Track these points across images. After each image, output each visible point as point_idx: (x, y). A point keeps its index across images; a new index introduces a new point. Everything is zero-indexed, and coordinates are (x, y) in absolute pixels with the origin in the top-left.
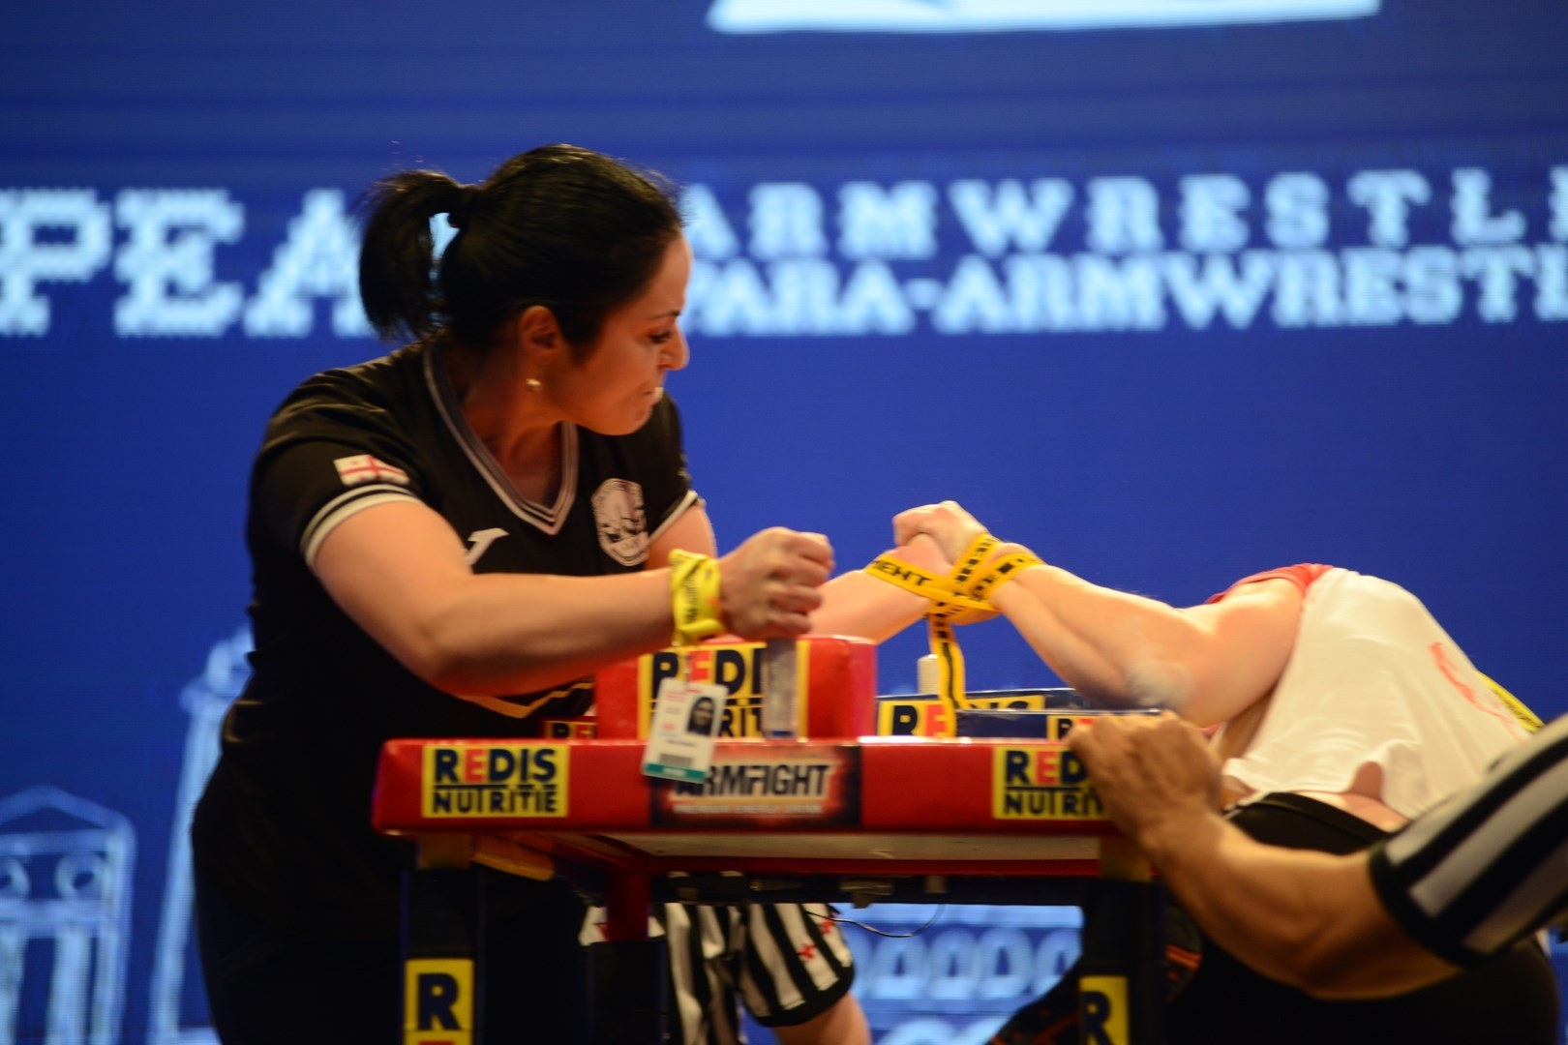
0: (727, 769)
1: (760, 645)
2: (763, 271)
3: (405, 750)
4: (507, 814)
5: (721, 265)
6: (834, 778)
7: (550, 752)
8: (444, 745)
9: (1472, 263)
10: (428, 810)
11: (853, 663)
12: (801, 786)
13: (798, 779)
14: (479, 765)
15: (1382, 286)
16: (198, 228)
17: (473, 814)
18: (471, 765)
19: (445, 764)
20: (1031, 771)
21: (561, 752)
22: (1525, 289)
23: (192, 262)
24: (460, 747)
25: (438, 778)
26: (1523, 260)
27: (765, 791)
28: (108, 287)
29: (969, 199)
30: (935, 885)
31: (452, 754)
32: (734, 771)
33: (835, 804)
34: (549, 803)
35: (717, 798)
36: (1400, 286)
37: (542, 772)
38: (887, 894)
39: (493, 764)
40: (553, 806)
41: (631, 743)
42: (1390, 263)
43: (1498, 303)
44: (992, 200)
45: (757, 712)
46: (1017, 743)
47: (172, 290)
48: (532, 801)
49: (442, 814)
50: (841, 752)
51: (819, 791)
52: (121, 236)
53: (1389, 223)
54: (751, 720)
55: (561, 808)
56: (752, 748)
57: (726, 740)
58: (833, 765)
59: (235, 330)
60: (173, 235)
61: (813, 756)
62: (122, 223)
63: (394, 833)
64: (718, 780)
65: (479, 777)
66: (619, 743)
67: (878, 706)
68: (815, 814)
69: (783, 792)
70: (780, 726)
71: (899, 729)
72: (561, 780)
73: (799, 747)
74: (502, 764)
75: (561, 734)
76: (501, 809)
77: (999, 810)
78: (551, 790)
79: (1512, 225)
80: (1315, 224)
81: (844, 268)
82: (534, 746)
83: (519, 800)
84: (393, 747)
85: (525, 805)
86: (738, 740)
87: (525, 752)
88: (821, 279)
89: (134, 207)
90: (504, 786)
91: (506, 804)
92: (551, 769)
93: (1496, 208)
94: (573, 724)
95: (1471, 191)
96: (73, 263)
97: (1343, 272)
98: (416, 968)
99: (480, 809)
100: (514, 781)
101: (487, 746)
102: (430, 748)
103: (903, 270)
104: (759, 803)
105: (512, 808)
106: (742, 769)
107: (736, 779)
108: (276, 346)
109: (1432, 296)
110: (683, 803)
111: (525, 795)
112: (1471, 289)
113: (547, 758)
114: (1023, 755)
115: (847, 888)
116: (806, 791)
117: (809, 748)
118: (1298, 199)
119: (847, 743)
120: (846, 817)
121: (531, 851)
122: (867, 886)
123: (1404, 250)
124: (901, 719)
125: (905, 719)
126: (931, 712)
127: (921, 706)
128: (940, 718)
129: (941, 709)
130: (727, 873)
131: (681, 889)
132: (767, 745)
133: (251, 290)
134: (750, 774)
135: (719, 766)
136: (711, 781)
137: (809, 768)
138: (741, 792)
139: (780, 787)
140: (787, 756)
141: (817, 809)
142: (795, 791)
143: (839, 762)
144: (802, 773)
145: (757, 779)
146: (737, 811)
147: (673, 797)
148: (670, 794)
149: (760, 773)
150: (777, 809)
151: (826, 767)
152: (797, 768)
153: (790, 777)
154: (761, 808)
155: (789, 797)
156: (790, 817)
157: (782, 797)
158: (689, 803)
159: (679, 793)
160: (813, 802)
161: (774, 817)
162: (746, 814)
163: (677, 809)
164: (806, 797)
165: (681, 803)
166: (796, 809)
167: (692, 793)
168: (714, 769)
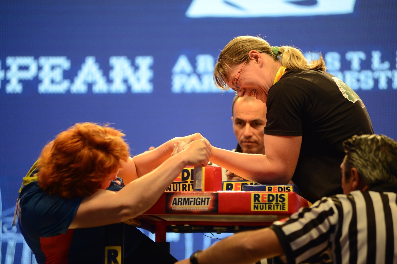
0: (185, 199)
1: (193, 168)
2: (199, 76)
5: (189, 75)
6: (211, 201)
9: (376, 75)
11: (216, 172)
12: (203, 203)
13: (202, 201)
15: (354, 80)
16: (59, 66)
20: (260, 199)
22: (390, 81)
23: (58, 75)
26: (389, 74)
27: (194, 204)
28: (37, 81)
30: (237, 228)
32: (186, 199)
33: (212, 207)
35: (182, 206)
36: (358, 80)
38: (225, 230)
42: (356, 75)
43: (383, 84)
45: (192, 185)
46: (256, 192)
47: (53, 82)
50: (213, 194)
51: (208, 204)
52: (40, 68)
53: (356, 64)
54: (191, 187)
56: (191, 193)
57: (185, 192)
58: (211, 198)
59: (68, 92)
60: (53, 68)
61: (206, 195)
62: (40, 66)
64: (182, 201)
67: (223, 183)
68: (206, 210)
69: (199, 204)
70: (199, 188)
71: (228, 189)
73: (203, 193)
77: (252, 209)
79: (387, 65)
80: (337, 65)
86: (188, 192)
89: (43, 61)
93: (382, 60)
95: (376, 56)
96: (29, 75)
97: (344, 77)
98: (107, 248)
104: (193, 207)
106: (188, 199)
107: (187, 201)
108: (78, 96)
109: (367, 83)
114: (259, 195)
115: (215, 229)
116: (204, 204)
117: (205, 193)
118: (333, 58)
119: (215, 192)
122: (220, 228)
123: (360, 71)
124: (228, 187)
125: (230, 187)
126: (236, 185)
127: (234, 183)
128: (238, 186)
129: (239, 184)
130: (185, 225)
131: (174, 229)
132: (194, 193)
133: (72, 81)
134: (190, 200)
135: (183, 198)
136: (181, 202)
137: (205, 198)
138: (188, 204)
139: (198, 203)
140: (200, 195)
141: (207, 209)
142: (202, 204)
143: (213, 197)
144: (203, 200)
145: (192, 201)
146: (187, 209)
147: (171, 206)
148: (170, 205)
149: (193, 200)
150: (197, 208)
151: (209, 198)
152: (202, 198)
153: (200, 201)
154: (193, 209)
155: (200, 206)
156: (200, 210)
157: (198, 206)
158: (175, 207)
159: (173, 205)
160: (206, 207)
161: (196, 210)
162: (189, 210)
163: (172, 208)
164: (204, 206)
165: (173, 207)
166: (202, 208)
167: (176, 205)
168: (181, 199)
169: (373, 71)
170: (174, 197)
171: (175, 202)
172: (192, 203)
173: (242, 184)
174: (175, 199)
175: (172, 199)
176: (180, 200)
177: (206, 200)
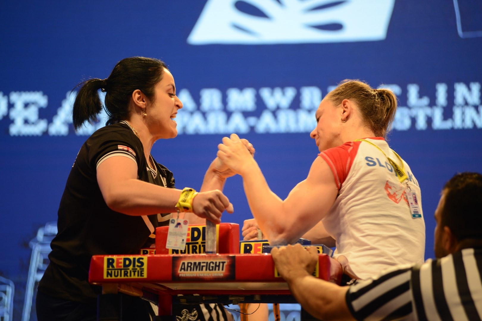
0: (195, 263)
1: (205, 226)
2: (204, 115)
3: (98, 258)
4: (129, 277)
5: (192, 113)
6: (226, 266)
7: (142, 259)
8: (110, 257)
9: (414, 112)
10: (105, 277)
11: (233, 231)
12: (217, 268)
13: (216, 266)
14: (121, 263)
16: (34, 103)
17: (119, 277)
18: (118, 263)
19: (110, 262)
21: (145, 259)
22: (429, 120)
23: (32, 113)
24: (115, 257)
25: (108, 266)
26: (428, 111)
27: (206, 270)
28: (7, 120)
29: (265, 93)
30: (257, 297)
31: (113, 260)
32: (197, 264)
33: (227, 273)
34: (142, 274)
35: (192, 272)
37: (139, 265)
38: (243, 300)
39: (125, 262)
40: (143, 275)
41: (166, 256)
43: (421, 124)
44: (272, 94)
45: (204, 246)
48: (136, 273)
49: (109, 277)
50: (229, 258)
51: (223, 269)
52: (11, 106)
54: (202, 248)
55: (145, 275)
56: (202, 256)
57: (195, 254)
58: (227, 261)
59: (46, 133)
60: (26, 105)
61: (221, 259)
62: (11, 102)
63: (95, 283)
64: (192, 266)
65: (121, 266)
66: (162, 256)
67: (240, 244)
68: (221, 277)
69: (212, 270)
70: (211, 250)
71: (246, 251)
72: (145, 267)
73: (217, 256)
74: (127, 262)
75: (145, 253)
76: (127, 276)
77: (276, 275)
78: (142, 270)
79: (425, 101)
81: (229, 114)
82: (137, 257)
83: (132, 273)
84: (94, 257)
85: (134, 274)
86: (198, 254)
87: (134, 259)
88: (222, 117)
89: (15, 97)
90: (129, 269)
91: (129, 274)
92: (142, 264)
93: (421, 95)
94: (148, 250)
95: (413, 91)
99: (121, 276)
100: (131, 267)
101: (123, 257)
102: (106, 258)
103: (246, 114)
104: (205, 273)
105: (131, 275)
106: (200, 263)
107: (198, 266)
108: (58, 138)
109: (402, 122)
110: (182, 273)
111: (134, 272)
112: (414, 120)
113: (141, 260)
115: (231, 299)
116: (219, 269)
117: (220, 256)
119: (231, 255)
120: (231, 277)
121: (137, 288)
122: (237, 298)
124: (247, 248)
125: (248, 248)
126: (256, 246)
127: (253, 244)
128: (259, 247)
129: (260, 245)
130: (195, 295)
131: (181, 300)
132: (207, 256)
133: (50, 121)
134: (202, 264)
135: (193, 262)
136: (190, 267)
137: (219, 263)
138: (199, 270)
139: (211, 268)
140: (213, 259)
141: (222, 275)
142: (215, 270)
143: (228, 261)
144: (218, 264)
145: (204, 266)
146: (198, 275)
147: (179, 272)
148: (177, 270)
149: (205, 264)
150: (210, 275)
151: (225, 262)
152: (216, 263)
153: (214, 265)
154: (205, 275)
155: (214, 271)
156: (214, 277)
157: (211, 272)
158: (184, 273)
159: (181, 270)
160: (221, 273)
161: (209, 277)
162: (201, 276)
163: (180, 275)
164: (219, 272)
165: (181, 273)
166: (216, 275)
167: (184, 270)
168: (191, 263)
169: (409, 108)
170: (182, 262)
171: (183, 267)
172: (204, 268)
173: (264, 244)
174: (184, 263)
175: (180, 264)
176: (190, 265)
177: (221, 264)
